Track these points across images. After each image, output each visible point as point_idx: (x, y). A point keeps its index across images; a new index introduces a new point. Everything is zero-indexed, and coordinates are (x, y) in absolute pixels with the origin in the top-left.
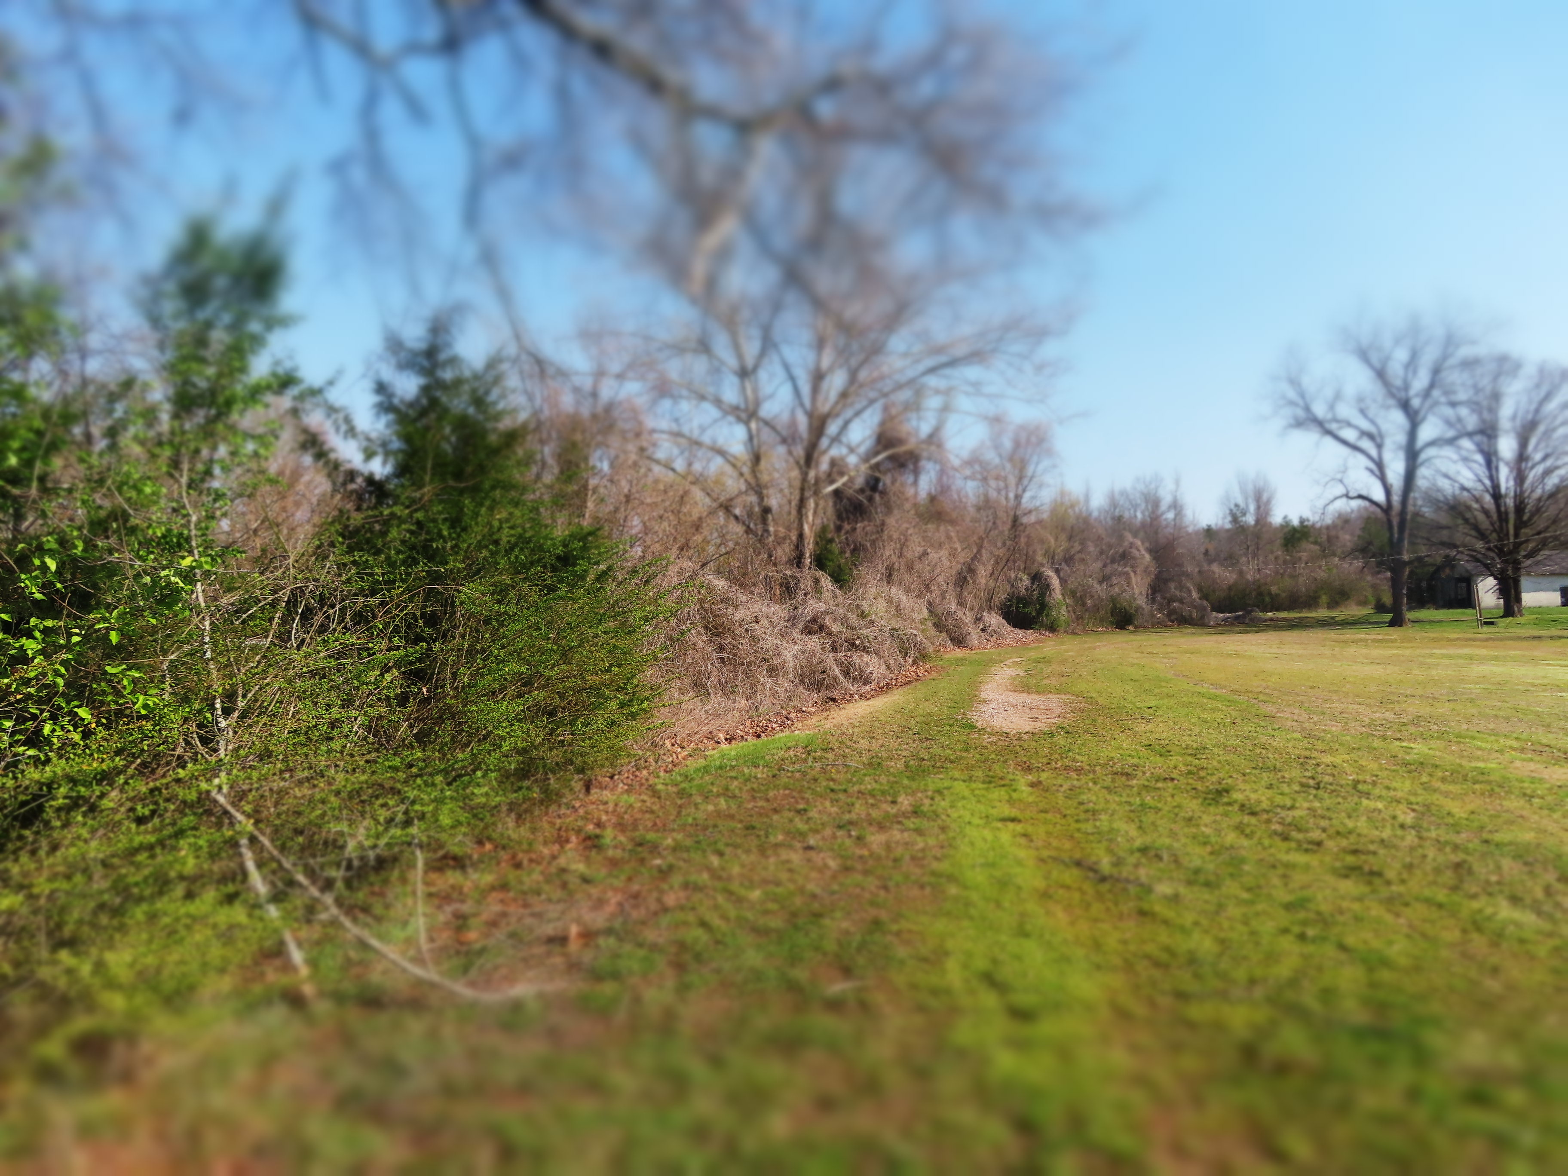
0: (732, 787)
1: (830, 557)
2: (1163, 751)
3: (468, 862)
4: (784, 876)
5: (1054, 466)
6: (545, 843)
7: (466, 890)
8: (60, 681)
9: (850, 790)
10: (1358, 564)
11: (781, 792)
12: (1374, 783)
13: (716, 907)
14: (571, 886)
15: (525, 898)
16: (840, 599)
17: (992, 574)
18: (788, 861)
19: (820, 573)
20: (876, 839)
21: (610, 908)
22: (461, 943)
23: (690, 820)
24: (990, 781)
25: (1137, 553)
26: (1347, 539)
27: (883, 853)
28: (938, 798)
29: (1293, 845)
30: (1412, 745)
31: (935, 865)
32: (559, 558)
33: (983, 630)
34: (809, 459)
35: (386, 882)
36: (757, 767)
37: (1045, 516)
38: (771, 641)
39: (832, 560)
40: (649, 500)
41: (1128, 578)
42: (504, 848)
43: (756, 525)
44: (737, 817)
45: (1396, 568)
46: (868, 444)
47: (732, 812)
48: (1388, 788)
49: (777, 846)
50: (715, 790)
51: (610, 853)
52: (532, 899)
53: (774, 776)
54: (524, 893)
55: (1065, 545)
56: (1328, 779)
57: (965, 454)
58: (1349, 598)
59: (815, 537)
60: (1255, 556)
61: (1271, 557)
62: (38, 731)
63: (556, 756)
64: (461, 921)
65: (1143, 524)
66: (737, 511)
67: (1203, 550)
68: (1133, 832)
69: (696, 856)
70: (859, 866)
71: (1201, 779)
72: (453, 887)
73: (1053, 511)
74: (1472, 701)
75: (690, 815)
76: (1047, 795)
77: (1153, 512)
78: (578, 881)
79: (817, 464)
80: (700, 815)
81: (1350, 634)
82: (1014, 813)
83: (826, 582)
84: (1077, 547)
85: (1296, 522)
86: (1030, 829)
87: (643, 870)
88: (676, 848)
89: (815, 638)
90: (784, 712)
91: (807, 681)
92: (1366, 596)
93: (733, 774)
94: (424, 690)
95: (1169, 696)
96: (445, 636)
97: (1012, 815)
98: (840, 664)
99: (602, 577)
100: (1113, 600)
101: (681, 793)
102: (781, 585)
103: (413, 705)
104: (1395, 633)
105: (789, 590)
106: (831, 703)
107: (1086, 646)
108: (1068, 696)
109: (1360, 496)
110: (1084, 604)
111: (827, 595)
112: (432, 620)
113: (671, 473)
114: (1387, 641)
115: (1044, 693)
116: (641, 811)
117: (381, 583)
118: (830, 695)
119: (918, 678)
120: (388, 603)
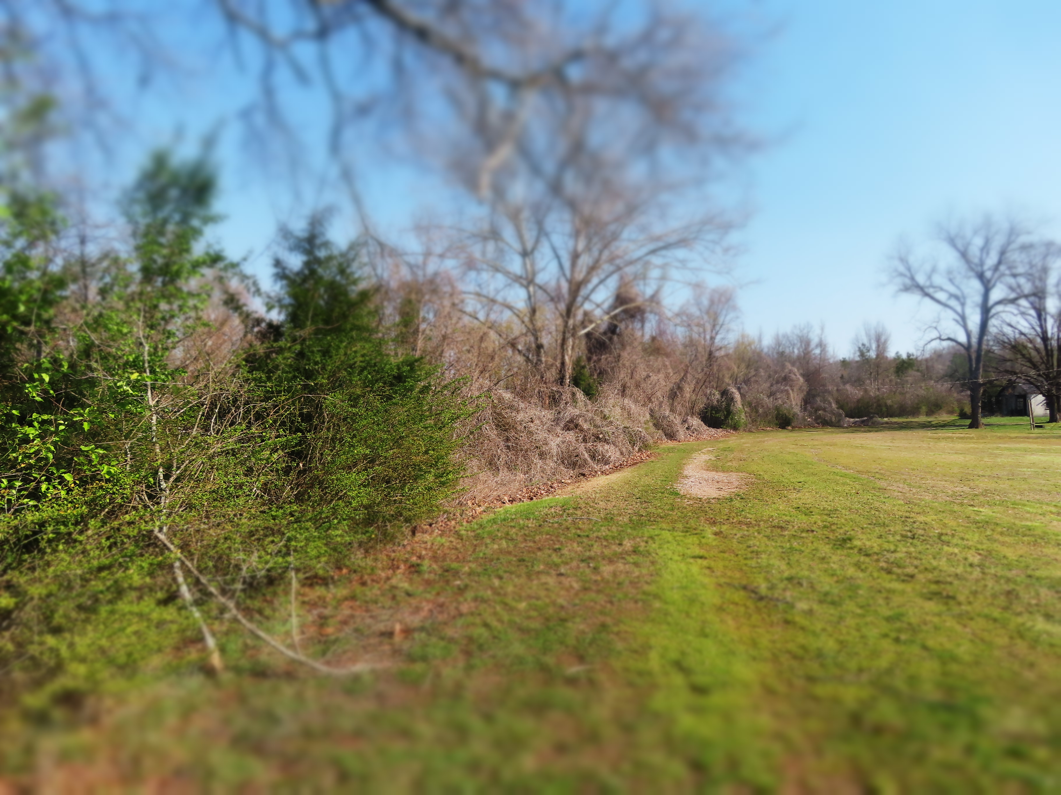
0: (511, 533)
1: (583, 378)
2: (807, 512)
3: (330, 581)
4: (542, 593)
5: (737, 317)
6: (383, 569)
7: (328, 599)
8: (49, 456)
9: (591, 536)
10: (947, 385)
11: (544, 536)
12: (953, 536)
13: (495, 614)
14: (399, 598)
15: (367, 606)
16: (589, 407)
17: (694, 391)
18: (546, 583)
19: (575, 389)
20: (606, 569)
21: (424, 613)
22: (322, 635)
23: (481, 555)
24: (686, 530)
25: (793, 376)
26: (940, 368)
27: (611, 579)
28: (650, 542)
29: (894, 577)
30: (981, 510)
31: (646, 588)
32: (395, 377)
33: (687, 429)
34: (569, 312)
35: (275, 594)
36: (528, 519)
37: (731, 351)
38: (540, 435)
39: (584, 380)
40: (459, 339)
41: (788, 394)
42: (355, 571)
43: (533, 356)
44: (513, 553)
45: (974, 388)
46: (610, 302)
47: (510, 549)
48: (962, 539)
49: (539, 573)
50: (499, 535)
51: (426, 576)
52: (372, 607)
53: (540, 526)
54: (366, 602)
55: (744, 371)
56: (921, 532)
57: (676, 309)
58: (941, 408)
59: (573, 365)
60: (876, 379)
61: (887, 380)
62: (38, 488)
63: (391, 510)
64: (323, 621)
65: (799, 358)
66: (520, 347)
67: (840, 375)
68: (784, 567)
69: (484, 579)
70: (594, 588)
71: (833, 531)
72: (319, 598)
73: (737, 348)
74: (1024, 480)
75: (482, 551)
76: (726, 540)
77: (806, 349)
78: (403, 594)
79: (575, 316)
80: (488, 552)
81: (942, 433)
82: (702, 552)
83: (580, 395)
84: (753, 373)
85: (904, 356)
86: (713, 564)
87: (448, 588)
88: (471, 574)
89: (572, 433)
90: (549, 483)
91: (566, 462)
92: (953, 408)
93: (512, 524)
94: (301, 465)
95: (814, 474)
96: (316, 429)
97: (701, 554)
98: (588, 450)
99: (424, 390)
100: (777, 409)
101: (477, 537)
102: (549, 397)
103: (293, 475)
104: (973, 433)
105: (554, 400)
106: (582, 477)
107: (758, 440)
108: (744, 474)
109: (949, 339)
110: (757, 412)
111: (580, 404)
112: (307, 418)
113: (475, 321)
114: (967, 438)
115: (727, 471)
116: (449, 548)
117: (272, 393)
118: (582, 471)
119: (642, 461)
120: (277, 406)
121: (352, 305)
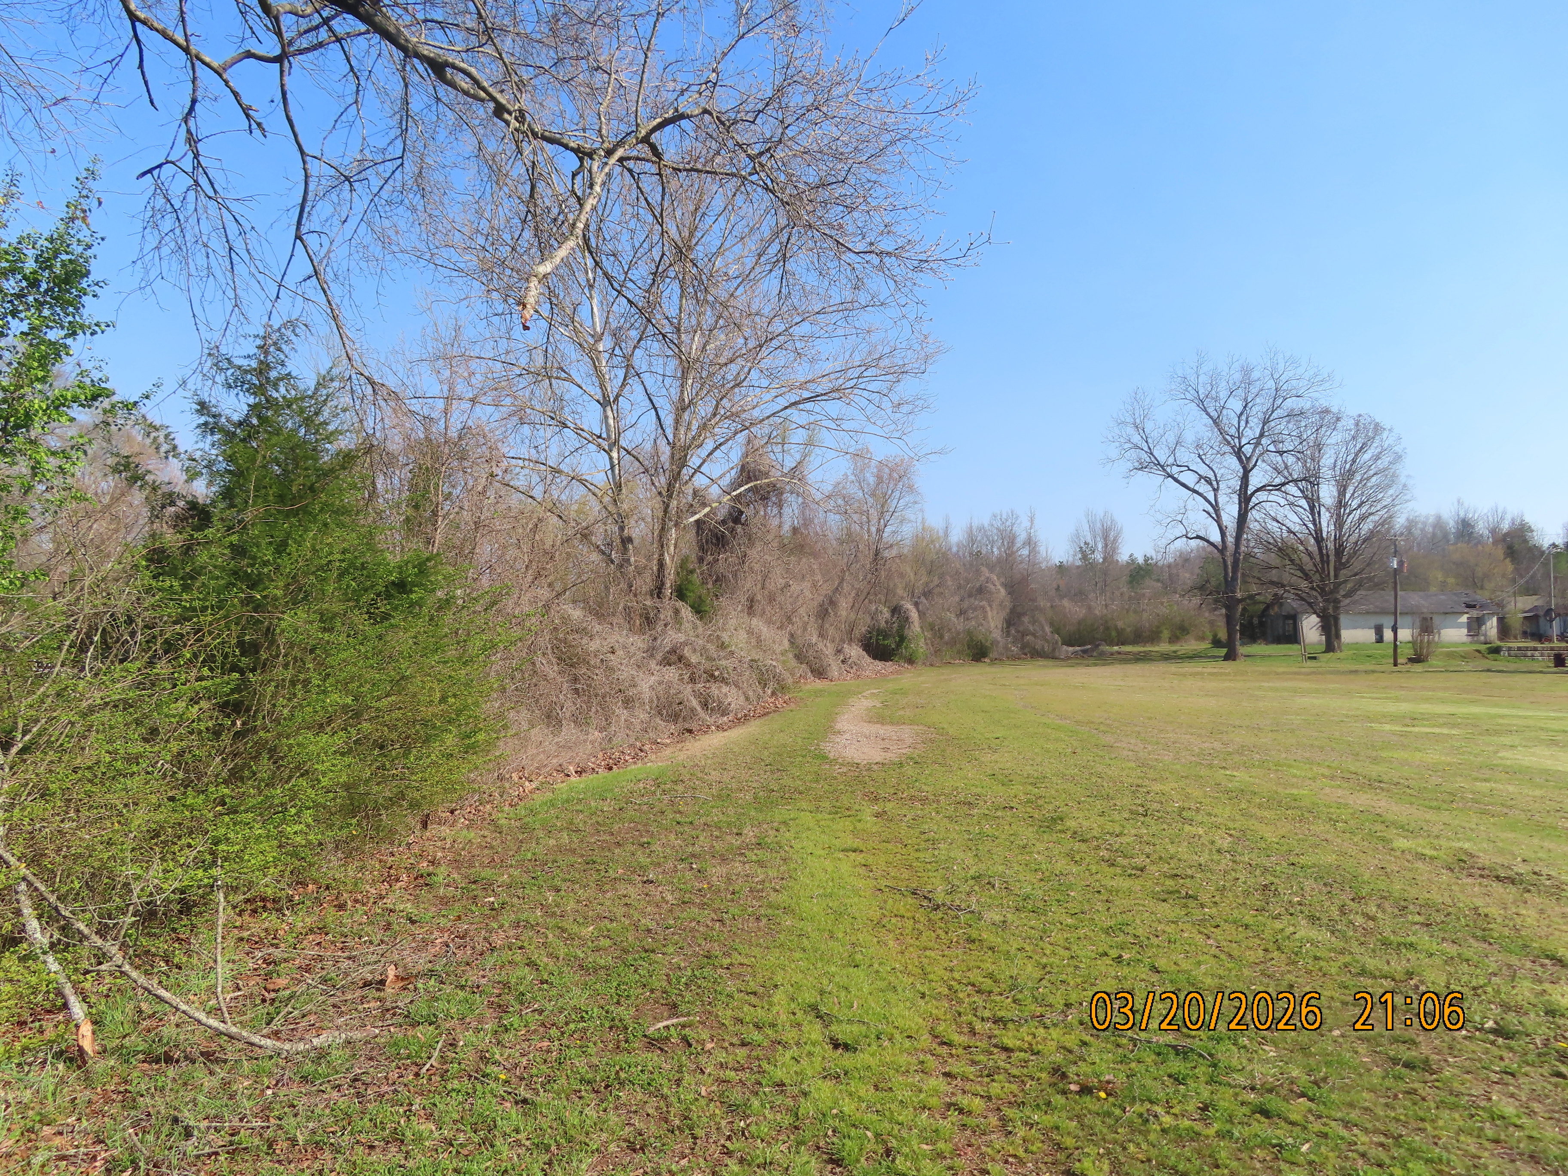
0: (577, 821)
1: (690, 587)
2: (1006, 780)
3: (286, 904)
4: (620, 911)
5: (916, 502)
6: (373, 883)
7: (281, 933)
9: (696, 823)
10: (1196, 601)
11: (626, 825)
12: (1198, 810)
13: (546, 945)
14: (395, 927)
15: (343, 941)
16: (700, 630)
17: (853, 606)
18: (625, 896)
19: (680, 604)
20: (717, 872)
23: (529, 856)
24: (835, 811)
25: (992, 587)
26: (1187, 577)
27: (723, 886)
28: (783, 829)
29: (1119, 870)
30: (1235, 773)
31: (773, 897)
32: (394, 585)
33: (843, 662)
34: (671, 490)
35: (193, 927)
36: (604, 799)
37: (905, 551)
38: (625, 673)
39: (693, 591)
40: (500, 528)
41: (984, 612)
42: (328, 888)
43: (616, 553)
44: (578, 851)
45: (1230, 605)
46: (732, 476)
47: (574, 846)
48: (1210, 814)
49: (615, 880)
50: (559, 824)
51: (442, 891)
52: (351, 942)
53: (620, 809)
54: (342, 935)
55: (924, 579)
56: (1156, 806)
57: (828, 488)
58: (1188, 633)
59: (676, 568)
60: (1103, 591)
61: (1117, 593)
63: (387, 790)
64: (271, 968)
65: (999, 560)
66: (597, 541)
67: (1055, 586)
68: (970, 861)
69: (531, 893)
70: (697, 900)
71: (1039, 807)
72: (267, 930)
73: (914, 545)
74: (1292, 731)
75: (530, 850)
76: (891, 825)
77: (1009, 548)
78: (403, 921)
79: (679, 495)
80: (540, 850)
81: (1188, 667)
82: (857, 843)
83: (686, 612)
84: (936, 581)
85: (1140, 560)
86: (871, 860)
87: (474, 908)
88: (511, 885)
89: (673, 669)
90: (638, 744)
91: (664, 712)
92: (1204, 632)
93: (579, 808)
94: (239, 723)
95: (1016, 726)
96: (264, 666)
97: (855, 846)
98: (697, 694)
99: (446, 604)
100: (969, 633)
101: (524, 828)
102: (641, 616)
103: (226, 739)
104: (1229, 667)
105: (649, 621)
106: (687, 734)
107: (942, 677)
108: (921, 727)
109: (1198, 537)
110: (941, 637)
111: (687, 626)
112: (250, 649)
113: (528, 501)
114: (1221, 674)
115: (897, 724)
116: (480, 846)
117: (194, 609)
118: (687, 726)
119: (776, 710)
120: (199, 631)
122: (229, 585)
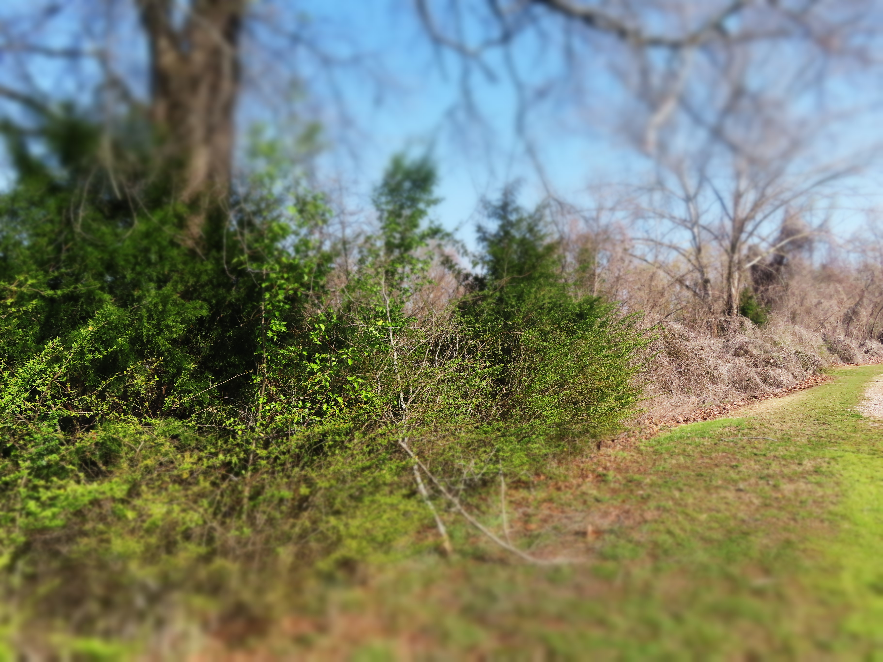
0: (688, 450)
1: (751, 308)
3: (531, 485)
4: (723, 507)
6: (574, 477)
7: (530, 500)
8: (328, 384)
9: (768, 455)
11: (720, 454)
13: (677, 522)
14: (589, 503)
15: (562, 508)
16: (759, 334)
17: (871, 315)
18: (725, 498)
19: (744, 318)
20: (787, 488)
21: (612, 517)
22: (527, 530)
23: (661, 468)
27: (793, 497)
28: (833, 463)
31: (832, 508)
32: (577, 315)
33: (866, 352)
34: (734, 248)
35: (488, 493)
36: (704, 438)
38: (712, 361)
39: (752, 310)
40: (631, 279)
42: (551, 478)
43: (700, 290)
44: (691, 468)
46: (776, 234)
47: (688, 465)
49: (717, 487)
50: (677, 451)
51: (612, 485)
52: (567, 509)
53: (715, 444)
54: (562, 505)
57: (848, 236)
59: (740, 296)
62: (321, 408)
63: (579, 427)
64: (527, 518)
66: (687, 283)
69: (665, 491)
70: (775, 504)
72: (523, 498)
75: (661, 465)
78: (593, 500)
79: (740, 250)
80: (667, 466)
83: (748, 323)
87: (632, 496)
88: (652, 485)
89: (742, 359)
90: (722, 405)
91: (737, 385)
93: (689, 442)
94: (504, 390)
96: (514, 360)
98: (760, 375)
99: (603, 325)
101: (655, 452)
102: (718, 326)
103: (498, 397)
105: (723, 329)
106: (754, 399)
111: (749, 332)
112: (507, 351)
113: (644, 263)
116: (631, 461)
117: (480, 332)
118: (753, 394)
119: (817, 384)
120: (484, 342)
121: (540, 257)
122: (496, 319)
